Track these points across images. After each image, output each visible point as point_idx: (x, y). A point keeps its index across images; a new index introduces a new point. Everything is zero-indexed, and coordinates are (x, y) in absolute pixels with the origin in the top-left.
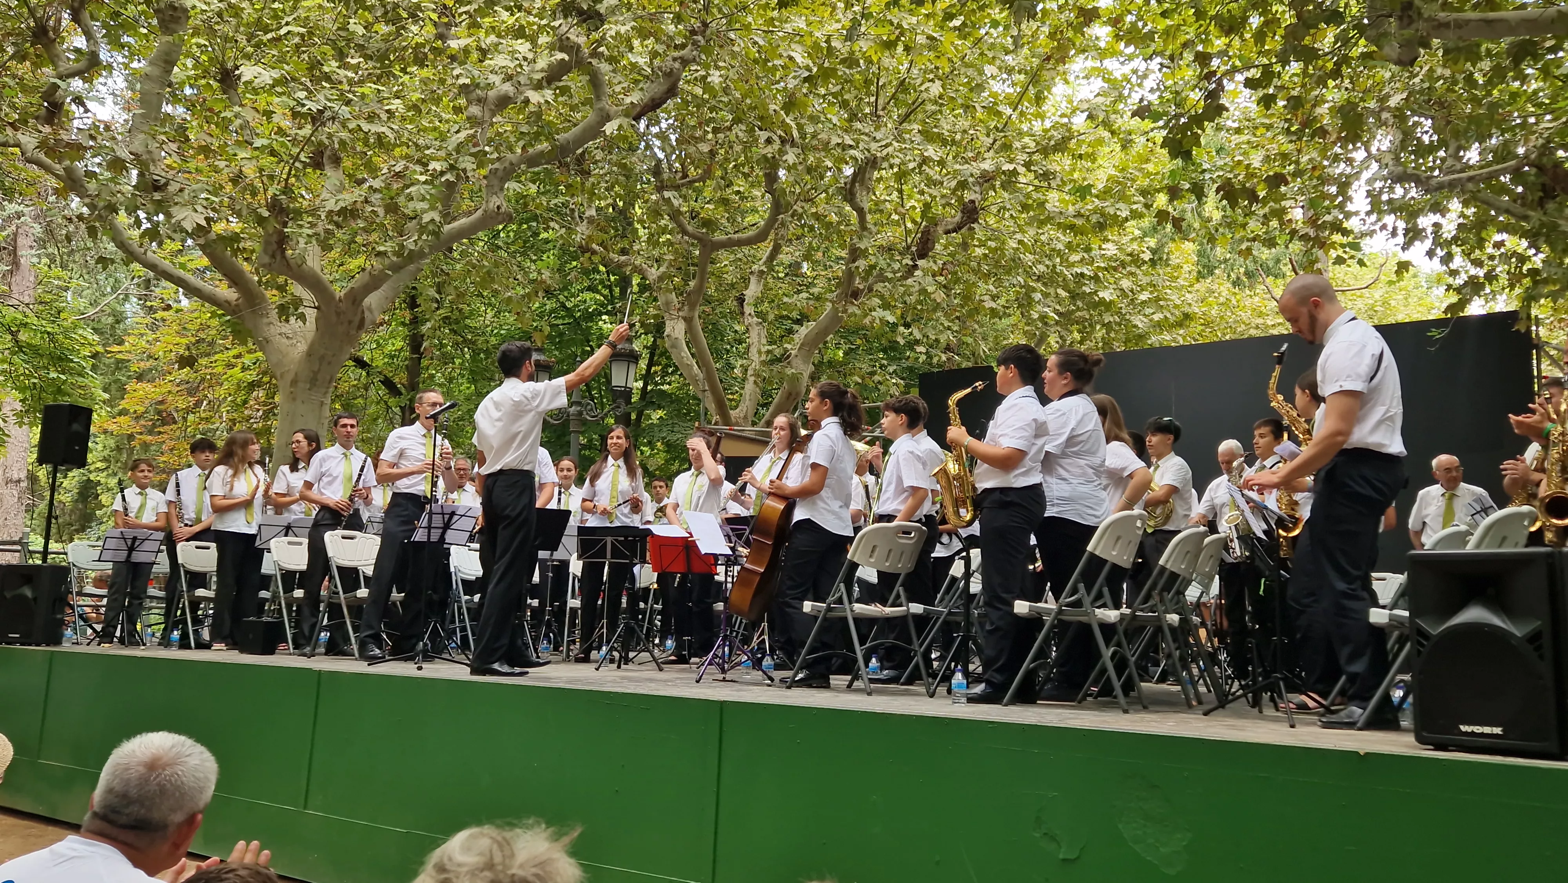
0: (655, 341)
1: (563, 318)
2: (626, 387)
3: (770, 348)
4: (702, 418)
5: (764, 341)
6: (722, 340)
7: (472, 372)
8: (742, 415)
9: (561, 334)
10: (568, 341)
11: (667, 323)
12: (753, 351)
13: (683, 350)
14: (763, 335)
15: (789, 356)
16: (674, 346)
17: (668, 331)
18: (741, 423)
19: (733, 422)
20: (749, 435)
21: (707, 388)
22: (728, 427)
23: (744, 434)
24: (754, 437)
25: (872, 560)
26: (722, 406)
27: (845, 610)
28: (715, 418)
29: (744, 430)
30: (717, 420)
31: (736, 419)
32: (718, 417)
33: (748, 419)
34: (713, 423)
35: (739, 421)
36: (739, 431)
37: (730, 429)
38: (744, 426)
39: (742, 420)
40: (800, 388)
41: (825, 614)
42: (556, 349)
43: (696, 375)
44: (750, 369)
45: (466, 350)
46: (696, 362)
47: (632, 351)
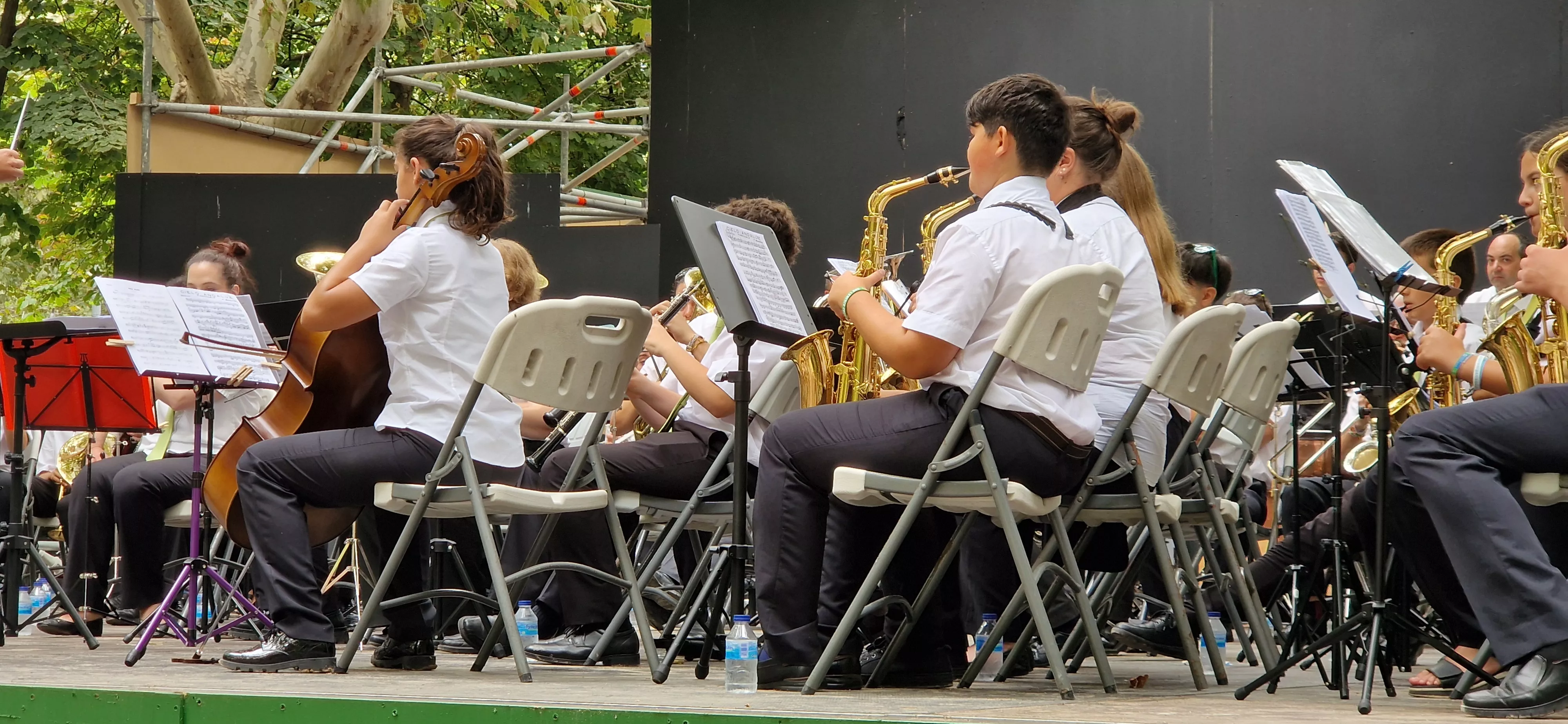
4: (147, 84)
8: (242, 80)
18: (239, 98)
19: (222, 96)
20: (259, 126)
21: (156, 14)
22: (208, 107)
23: (248, 124)
24: (272, 129)
25: (529, 384)
26: (192, 56)
27: (468, 497)
28: (176, 86)
29: (246, 114)
30: (183, 91)
31: (229, 89)
32: (185, 83)
33: (256, 88)
34: (172, 98)
35: (236, 94)
36: (236, 115)
37: (214, 112)
38: (246, 106)
39: (242, 92)
40: (377, 16)
41: (425, 507)
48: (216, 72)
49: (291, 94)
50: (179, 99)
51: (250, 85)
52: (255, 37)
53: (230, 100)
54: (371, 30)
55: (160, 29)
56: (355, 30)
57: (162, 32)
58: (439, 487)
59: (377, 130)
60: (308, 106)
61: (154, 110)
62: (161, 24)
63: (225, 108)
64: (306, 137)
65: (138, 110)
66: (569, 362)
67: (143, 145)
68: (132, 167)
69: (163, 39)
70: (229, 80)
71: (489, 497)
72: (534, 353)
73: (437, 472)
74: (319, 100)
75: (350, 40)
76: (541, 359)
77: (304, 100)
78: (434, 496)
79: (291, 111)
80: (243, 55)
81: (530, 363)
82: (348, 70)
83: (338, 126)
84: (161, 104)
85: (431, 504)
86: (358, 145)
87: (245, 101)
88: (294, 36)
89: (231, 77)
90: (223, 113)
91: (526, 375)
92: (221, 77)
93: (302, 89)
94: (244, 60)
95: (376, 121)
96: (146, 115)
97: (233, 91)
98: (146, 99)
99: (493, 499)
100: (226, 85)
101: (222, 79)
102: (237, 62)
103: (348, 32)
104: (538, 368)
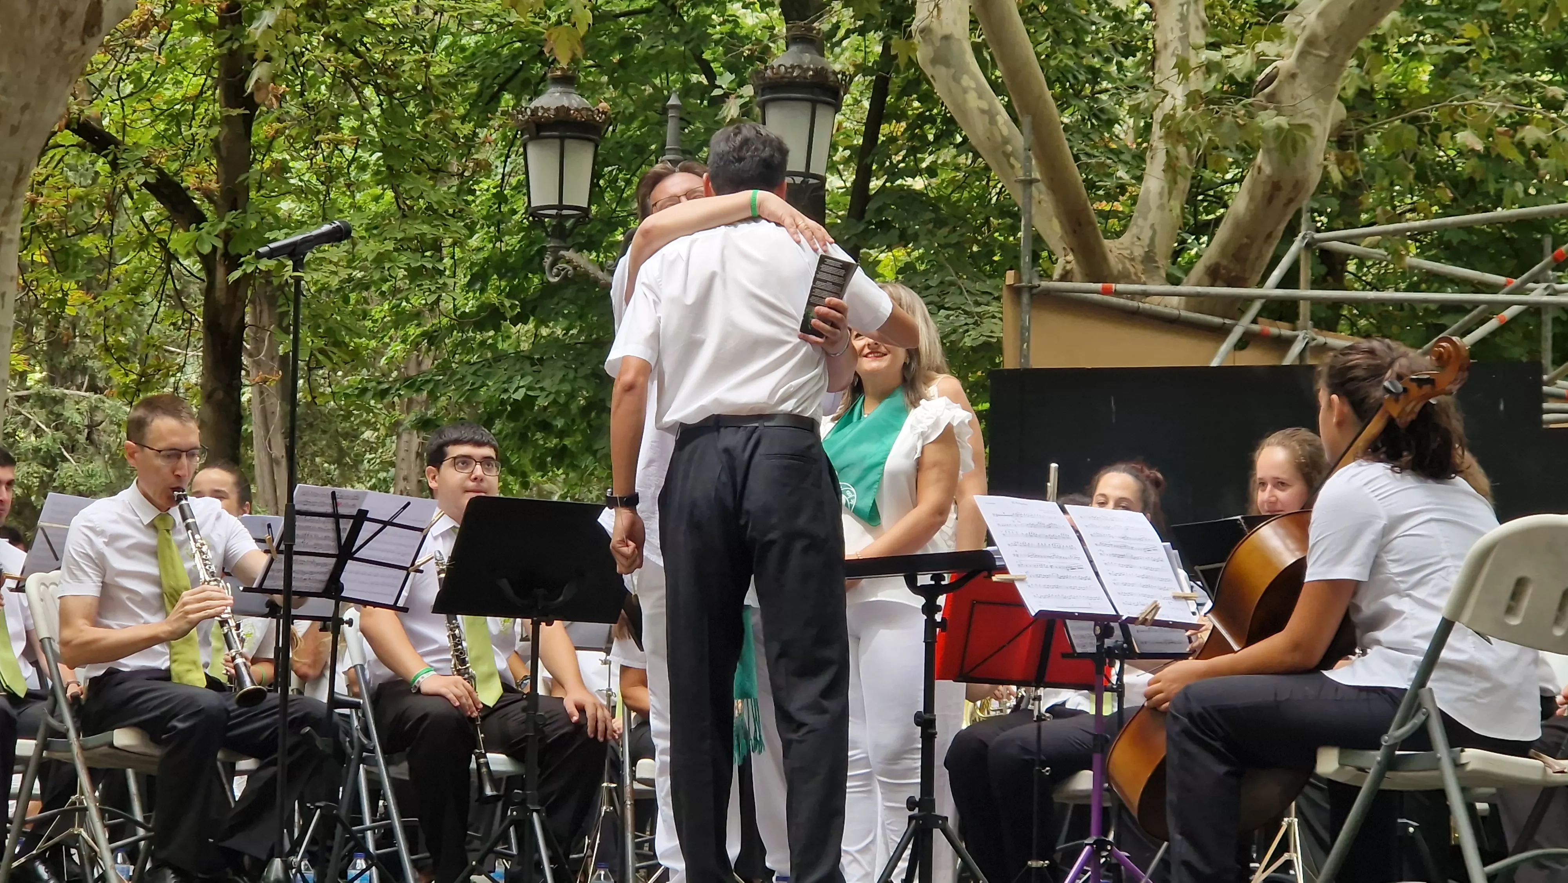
5: (1199, 37)
6: (1079, 42)
8: (1139, 252)
12: (1167, 62)
13: (964, 73)
15: (1271, 78)
16: (939, 59)
17: (923, 14)
18: (1136, 274)
19: (1115, 272)
20: (1160, 308)
21: (1036, 175)
22: (1099, 286)
23: (1147, 306)
24: (1176, 312)
25: (1514, 621)
26: (1080, 225)
27: (1436, 765)
28: (1061, 261)
29: (1146, 294)
30: (1069, 267)
31: (1123, 263)
32: (1070, 257)
33: (1156, 262)
34: (1056, 276)
35: (1132, 270)
36: (1132, 295)
37: (1106, 292)
38: (1144, 283)
39: (1140, 267)
40: (1305, 168)
41: (1380, 776)
42: (614, 82)
43: (1006, 141)
44: (1158, 115)
45: (369, 92)
46: (1009, 107)
47: (822, 73)
48: (1107, 243)
49: (1199, 268)
50: (1066, 276)
51: (1149, 258)
52: (1154, 199)
53: (1125, 277)
54: (1298, 186)
55: (1041, 194)
56: (1276, 187)
57: (1042, 197)
58: (1397, 753)
59: (1304, 309)
60: (1219, 282)
61: (1035, 291)
62: (1042, 186)
63: (1120, 287)
64: (1217, 320)
65: (1016, 291)
67: (1022, 334)
68: (1009, 361)
69: (1044, 205)
70: (1126, 253)
71: (1463, 765)
72: (1521, 584)
73: (1395, 734)
74: (1233, 274)
75: (1270, 199)
76: (1529, 592)
77: (1214, 275)
78: (1391, 764)
79: (1199, 289)
80: (1140, 222)
81: (1516, 596)
82: (1269, 236)
83: (1257, 306)
84: (1044, 284)
85: (1388, 774)
86: (1282, 329)
87: (1143, 278)
88: (1200, 197)
89: (1126, 249)
90: (1118, 294)
91: (1510, 610)
92: (1114, 249)
93: (1213, 261)
94: (1142, 228)
95: (1305, 299)
96: (1025, 298)
97: (1128, 265)
98: (1025, 278)
99: (1469, 768)
100: (1121, 258)
101: (1116, 252)
102: (1133, 230)
103: (1268, 188)
104: (1525, 603)
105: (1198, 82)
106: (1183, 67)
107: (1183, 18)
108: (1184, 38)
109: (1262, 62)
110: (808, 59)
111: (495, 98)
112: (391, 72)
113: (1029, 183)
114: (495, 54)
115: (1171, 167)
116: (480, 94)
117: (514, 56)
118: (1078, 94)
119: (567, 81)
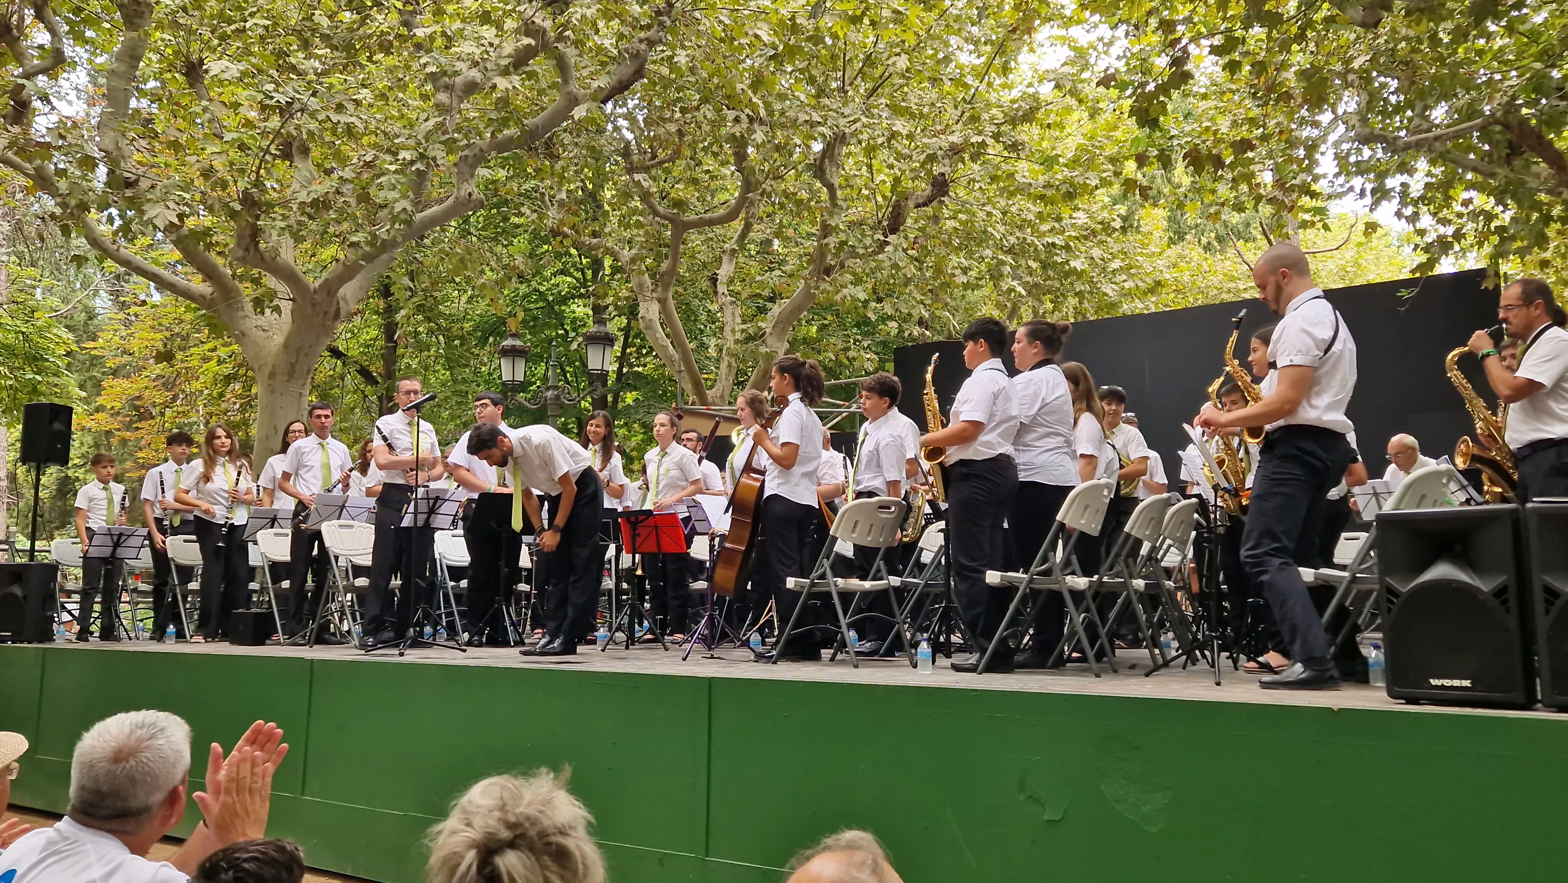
0: (629, 323)
1: (536, 301)
2: (602, 370)
3: (744, 327)
4: (679, 398)
5: (738, 320)
6: (696, 320)
7: (448, 359)
8: (718, 395)
9: (535, 319)
10: (543, 325)
11: (641, 304)
12: (727, 329)
13: (656, 331)
14: (737, 314)
15: (763, 335)
16: (649, 327)
17: (642, 311)
18: (717, 403)
19: (710, 402)
21: (683, 368)
22: (705, 407)
23: (722, 414)
25: (854, 536)
26: (697, 385)
27: (828, 585)
28: (691, 398)
29: (721, 410)
30: (694, 401)
31: (713, 399)
32: (695, 397)
33: (724, 398)
34: (690, 403)
35: (716, 401)
36: (717, 410)
37: (707, 409)
38: (721, 406)
39: (719, 400)
42: (530, 333)
43: (672, 356)
44: (725, 348)
45: (441, 338)
46: (672, 343)
47: (607, 334)
48: (708, 392)
50: (693, 404)
51: (722, 397)
52: (724, 377)
53: (714, 404)
55: (685, 374)
57: (685, 376)
61: (683, 409)
63: (712, 407)
66: (872, 526)
69: (685, 378)
70: (714, 395)
71: (838, 585)
72: (856, 522)
76: (859, 525)
78: (813, 585)
80: (719, 383)
81: (855, 527)
84: (686, 407)
85: (812, 589)
87: (720, 404)
90: (711, 410)
94: (719, 385)
97: (715, 399)
98: (679, 405)
99: (840, 587)
100: (712, 397)
101: (710, 395)
102: (716, 386)
104: (858, 529)
105: (738, 336)
106: (733, 331)
107: (733, 313)
108: (733, 320)
109: (760, 328)
110: (602, 329)
111: (488, 338)
112: (448, 330)
113: (680, 371)
114: (486, 322)
115: (729, 366)
116: (481, 337)
117: (494, 324)
118: (696, 338)
119: (514, 336)
